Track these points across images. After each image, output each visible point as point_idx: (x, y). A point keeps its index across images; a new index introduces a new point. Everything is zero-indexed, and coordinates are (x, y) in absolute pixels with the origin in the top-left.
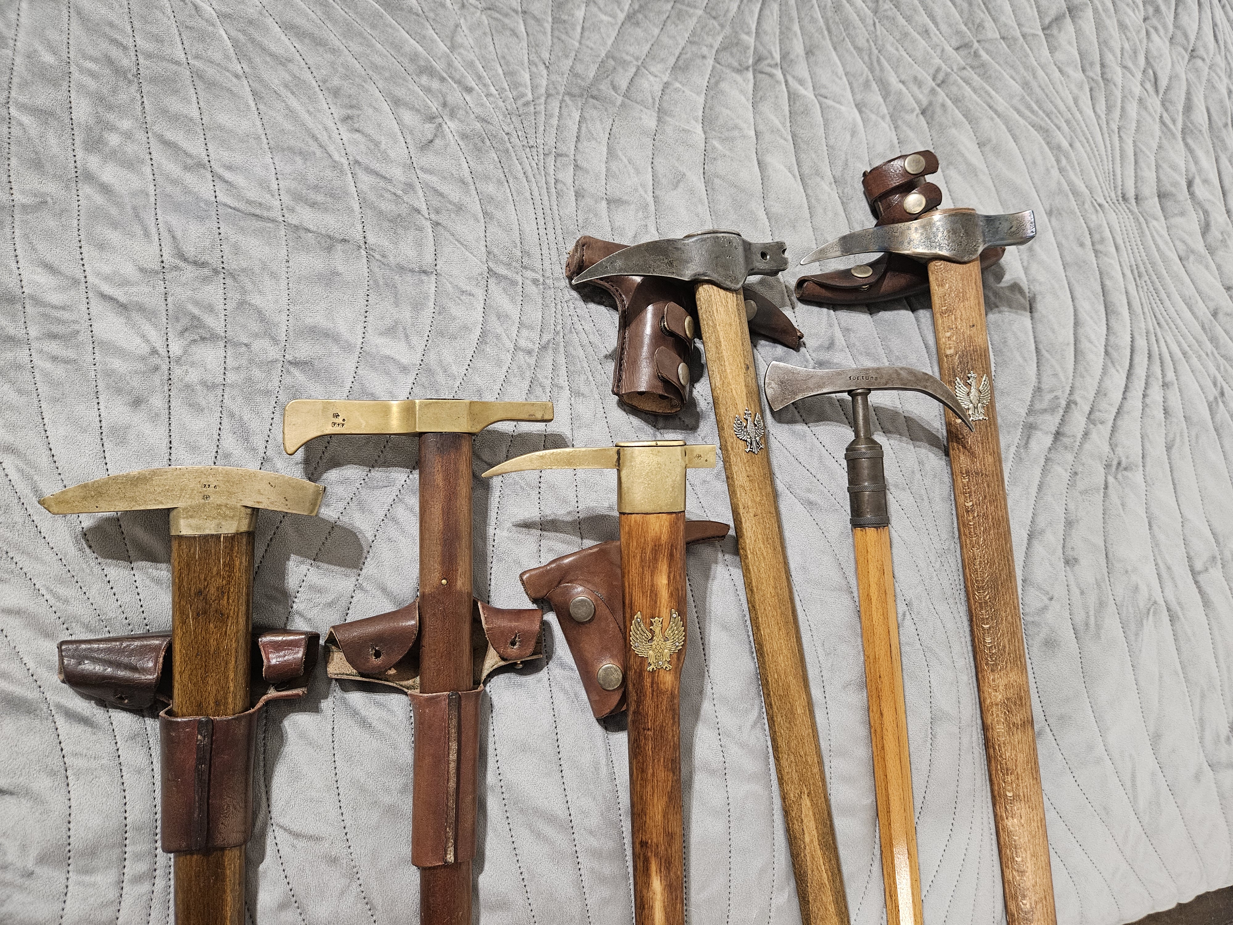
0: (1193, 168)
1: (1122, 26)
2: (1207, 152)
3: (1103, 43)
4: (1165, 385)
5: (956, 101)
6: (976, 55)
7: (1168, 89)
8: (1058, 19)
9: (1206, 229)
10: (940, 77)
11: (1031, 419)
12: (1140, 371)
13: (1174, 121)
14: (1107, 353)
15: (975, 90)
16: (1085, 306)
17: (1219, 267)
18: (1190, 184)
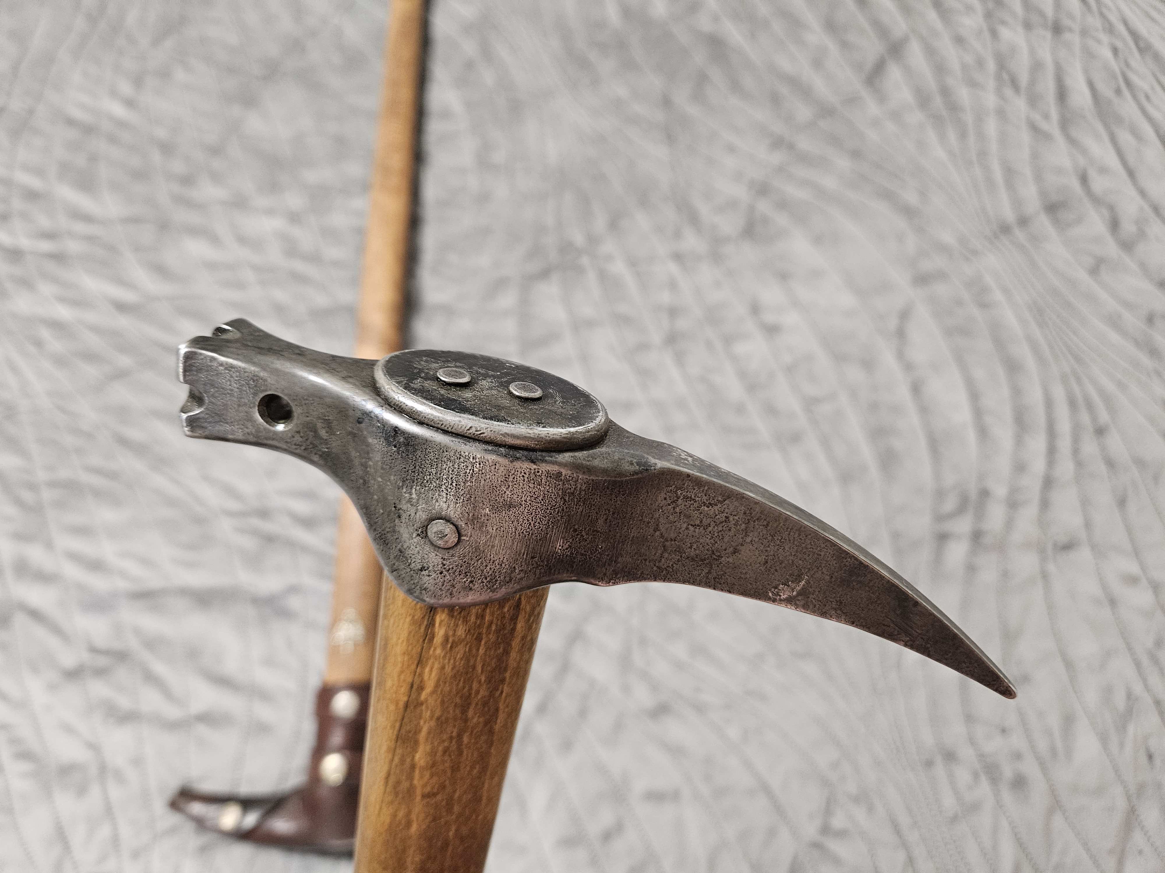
0: (1082, 161)
3: (940, 70)
5: (780, 206)
8: (879, 66)
11: (940, 528)
17: (1142, 265)
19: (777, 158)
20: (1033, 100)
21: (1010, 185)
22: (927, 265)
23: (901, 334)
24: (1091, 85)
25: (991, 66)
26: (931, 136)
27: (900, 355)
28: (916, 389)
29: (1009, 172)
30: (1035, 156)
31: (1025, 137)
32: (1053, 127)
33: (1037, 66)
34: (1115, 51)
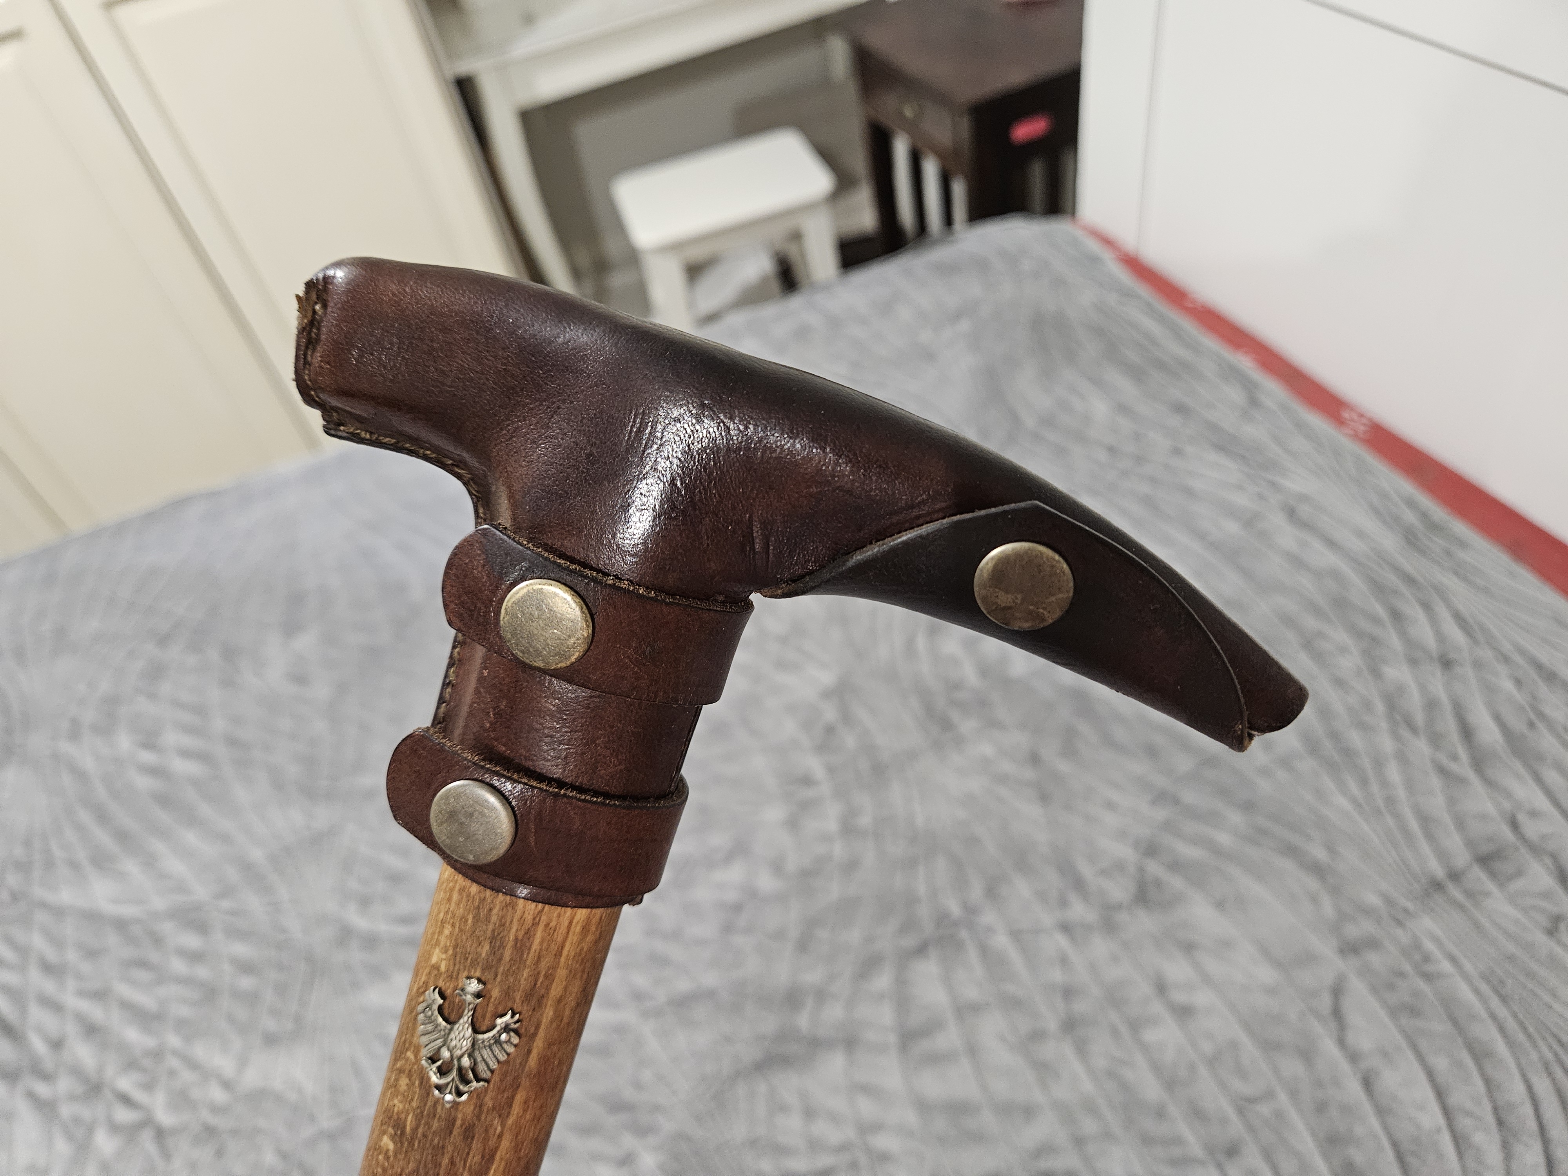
0: (1508, 805)
2: (1520, 777)
7: (1429, 722)
9: (1561, 878)
19: (1161, 814)
20: (1436, 740)
21: (1430, 836)
22: (1353, 931)
23: (1337, 1013)
24: (1498, 718)
25: (1380, 707)
26: (1328, 783)
27: (1341, 1042)
28: (1368, 1083)
29: (1425, 820)
30: (1451, 802)
31: (1435, 782)
32: (1464, 768)
33: (1431, 705)
34: (1518, 682)
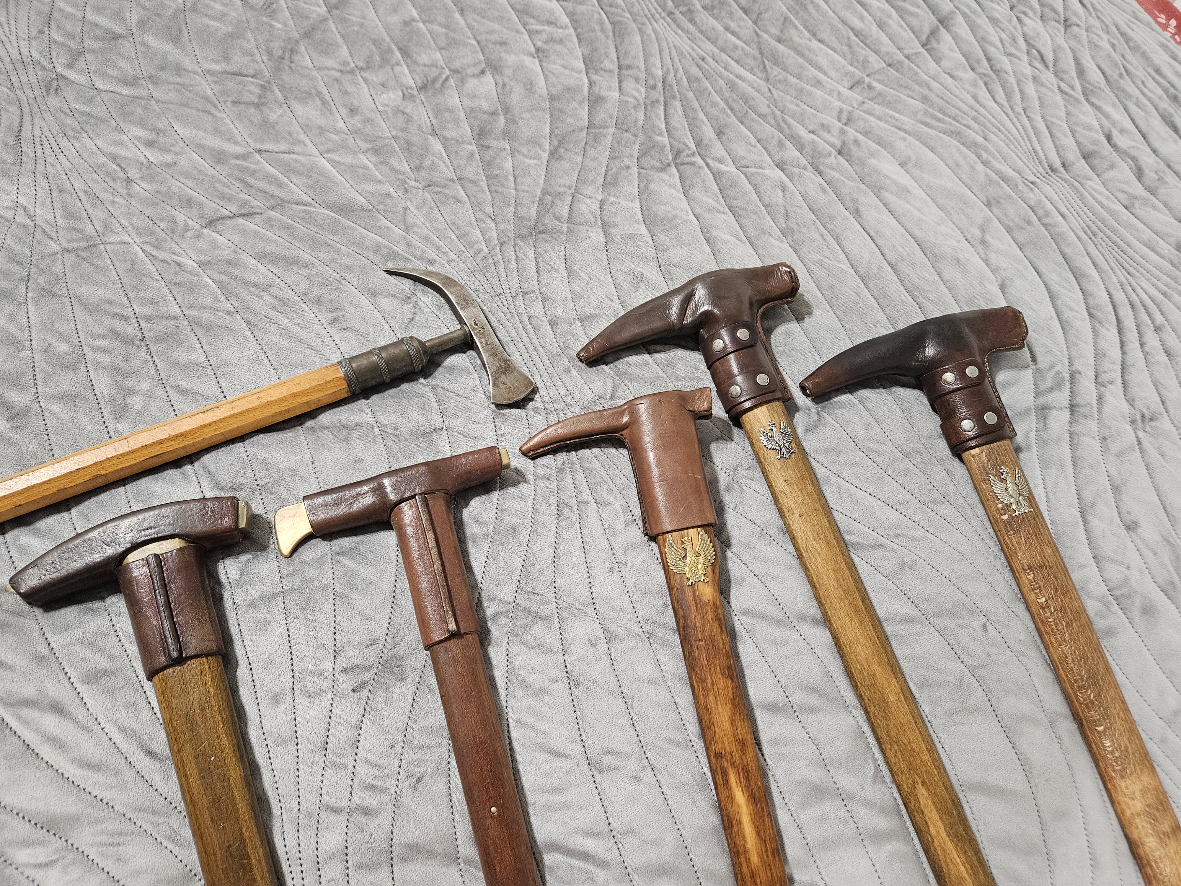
0: (1106, 123)
1: (994, 21)
2: (1114, 105)
3: (982, 41)
4: (1158, 329)
5: (866, 133)
6: (870, 87)
7: (1056, 61)
8: (933, 33)
9: (1139, 174)
10: (844, 116)
11: (1041, 401)
12: (1129, 322)
13: (1072, 88)
14: (1091, 315)
15: (879, 118)
16: (1053, 278)
17: (1166, 205)
18: (1109, 138)
20: (1059, 74)
23: (984, 242)
25: (1022, 43)
27: (987, 261)
30: (1068, 113)
31: (1059, 99)
32: (1078, 94)
33: (1058, 50)
